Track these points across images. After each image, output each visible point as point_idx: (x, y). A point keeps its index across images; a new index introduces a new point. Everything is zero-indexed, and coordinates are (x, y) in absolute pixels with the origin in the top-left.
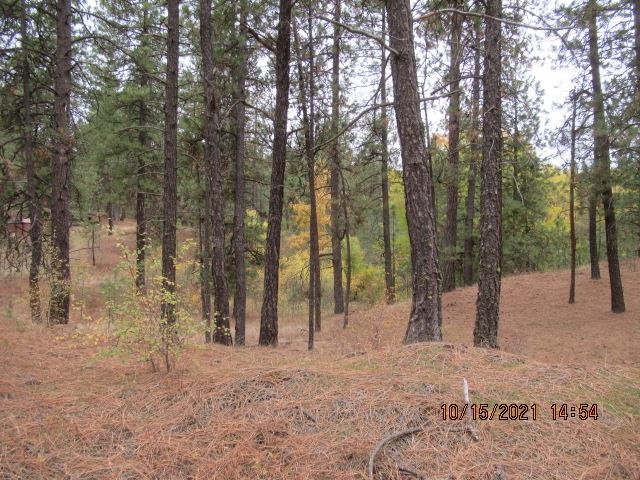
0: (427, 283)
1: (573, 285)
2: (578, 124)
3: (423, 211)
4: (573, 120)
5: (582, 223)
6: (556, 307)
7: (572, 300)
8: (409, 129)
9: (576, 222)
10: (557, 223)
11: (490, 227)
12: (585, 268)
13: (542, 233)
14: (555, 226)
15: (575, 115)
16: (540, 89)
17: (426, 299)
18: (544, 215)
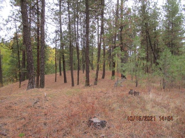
0: (32, 76)
1: (56, 77)
2: (57, 39)
3: (31, 61)
4: (56, 37)
5: (58, 62)
6: (52, 83)
7: (56, 81)
8: (28, 43)
9: (57, 62)
10: (51, 62)
11: (43, 64)
12: (58, 73)
13: (48, 64)
14: (51, 63)
15: (56, 36)
16: (47, 26)
17: (32, 80)
18: (48, 60)
